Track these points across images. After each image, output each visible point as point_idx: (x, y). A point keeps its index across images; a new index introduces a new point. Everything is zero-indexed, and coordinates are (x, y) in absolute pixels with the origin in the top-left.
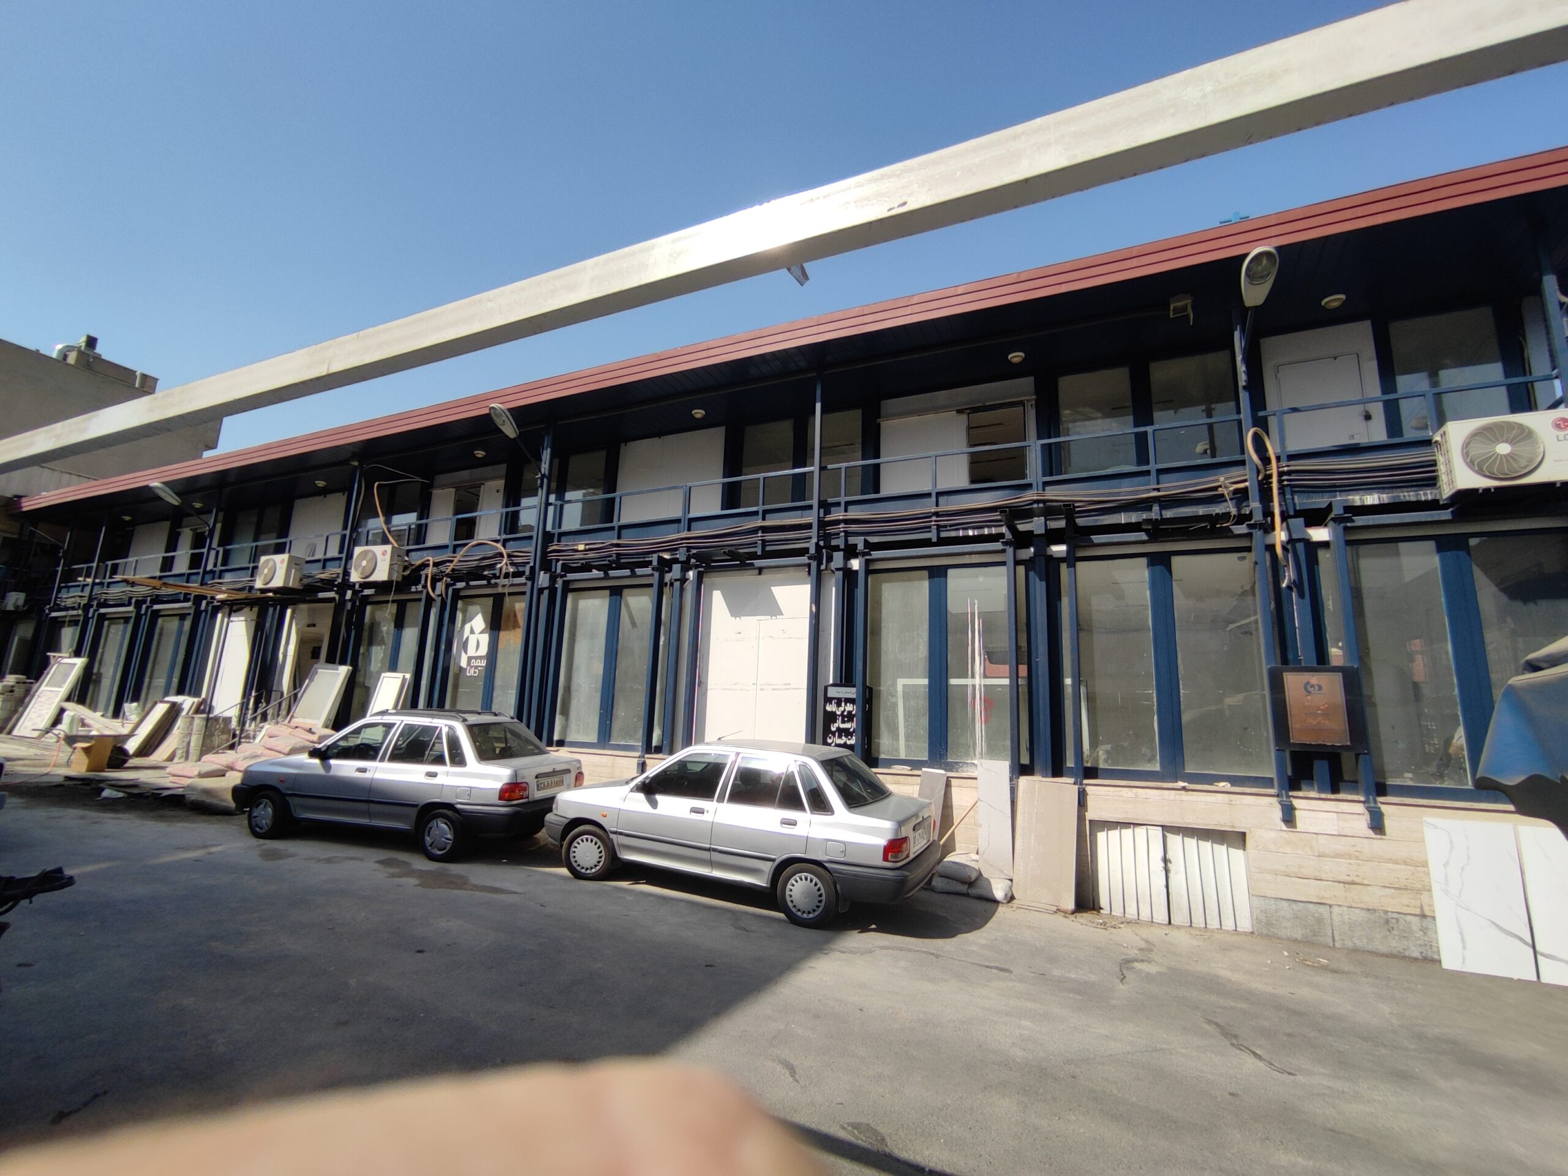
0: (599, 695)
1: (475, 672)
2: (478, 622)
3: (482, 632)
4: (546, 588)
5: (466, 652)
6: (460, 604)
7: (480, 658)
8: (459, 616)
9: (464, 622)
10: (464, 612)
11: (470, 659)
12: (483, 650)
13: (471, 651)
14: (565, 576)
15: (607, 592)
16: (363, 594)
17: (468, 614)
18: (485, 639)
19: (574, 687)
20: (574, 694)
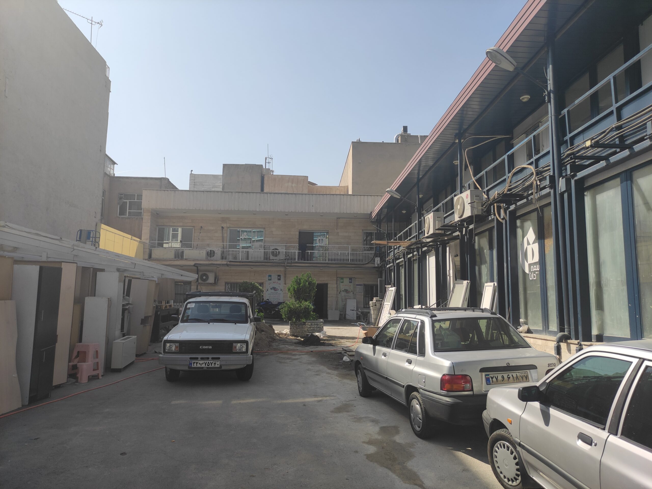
0: (625, 288)
1: (534, 277)
2: (531, 235)
3: (533, 243)
4: (564, 192)
5: (527, 262)
6: (518, 222)
7: (535, 264)
8: (519, 231)
9: (523, 237)
10: (522, 227)
11: (530, 265)
12: (536, 258)
13: (530, 260)
14: (575, 175)
15: (618, 180)
16: (469, 229)
17: (525, 229)
18: (536, 247)
19: (603, 282)
20: (605, 289)
